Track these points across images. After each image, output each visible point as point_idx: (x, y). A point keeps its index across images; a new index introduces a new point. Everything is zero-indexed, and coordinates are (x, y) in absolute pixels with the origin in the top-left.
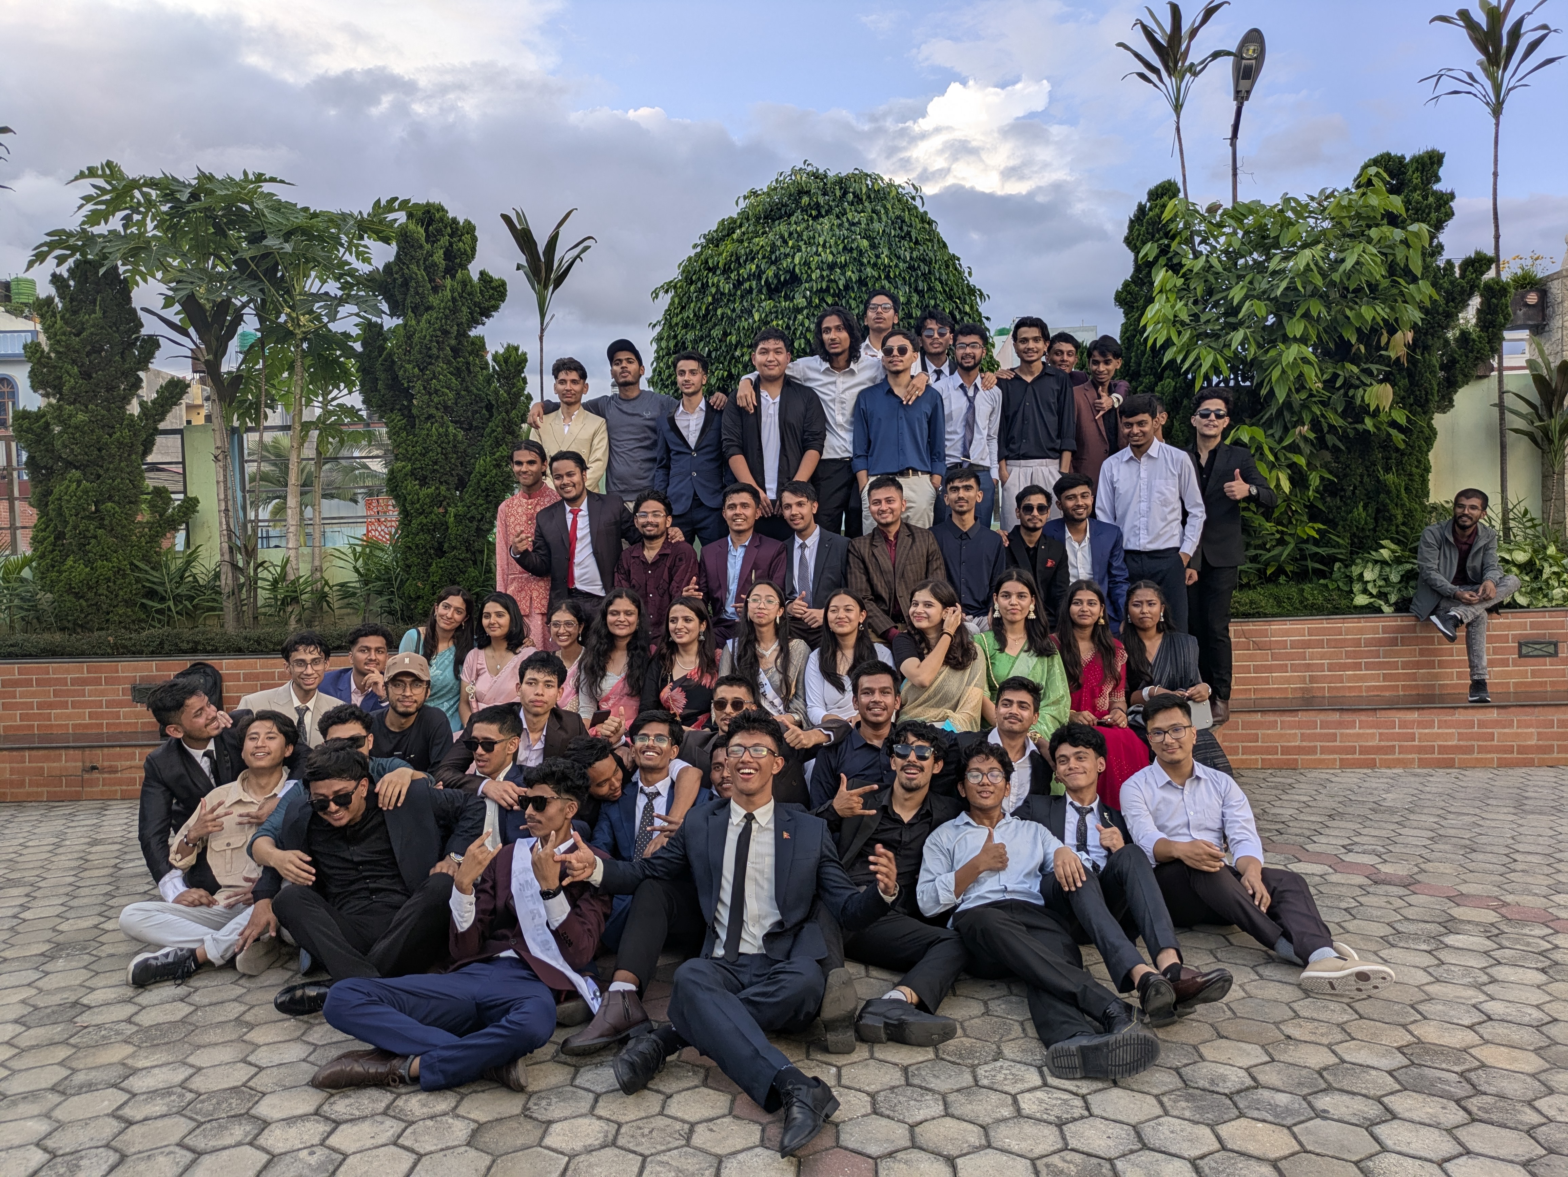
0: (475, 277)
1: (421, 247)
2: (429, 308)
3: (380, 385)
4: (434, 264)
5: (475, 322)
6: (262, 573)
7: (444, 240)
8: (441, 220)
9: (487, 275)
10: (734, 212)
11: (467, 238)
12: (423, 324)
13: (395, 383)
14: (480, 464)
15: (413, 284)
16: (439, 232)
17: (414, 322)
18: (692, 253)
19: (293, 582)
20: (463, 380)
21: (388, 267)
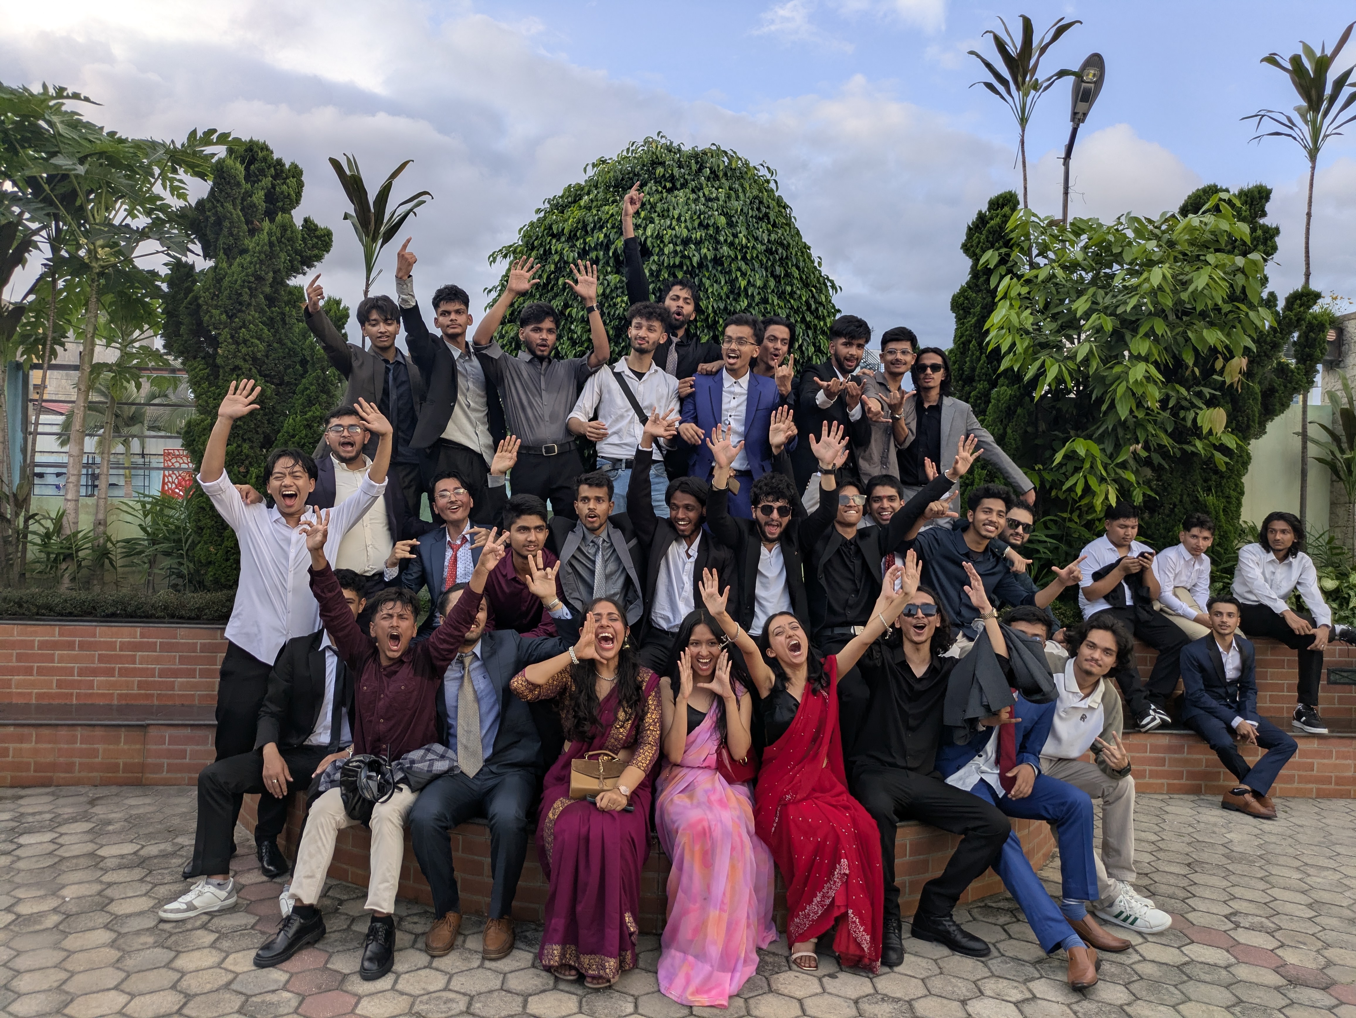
0: (298, 222)
1: (238, 184)
2: (244, 251)
3: (183, 329)
4: (253, 205)
5: (295, 270)
6: (33, 527)
7: (266, 181)
8: (265, 159)
9: (312, 223)
10: (581, 179)
11: (292, 181)
12: (235, 267)
13: (200, 329)
14: (289, 423)
15: (227, 224)
16: (262, 172)
17: (225, 265)
18: (535, 218)
19: (68, 538)
20: (277, 331)
21: (200, 203)
